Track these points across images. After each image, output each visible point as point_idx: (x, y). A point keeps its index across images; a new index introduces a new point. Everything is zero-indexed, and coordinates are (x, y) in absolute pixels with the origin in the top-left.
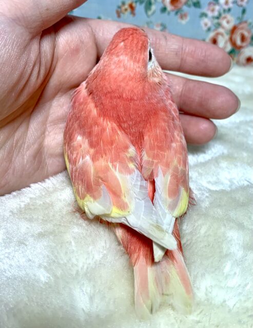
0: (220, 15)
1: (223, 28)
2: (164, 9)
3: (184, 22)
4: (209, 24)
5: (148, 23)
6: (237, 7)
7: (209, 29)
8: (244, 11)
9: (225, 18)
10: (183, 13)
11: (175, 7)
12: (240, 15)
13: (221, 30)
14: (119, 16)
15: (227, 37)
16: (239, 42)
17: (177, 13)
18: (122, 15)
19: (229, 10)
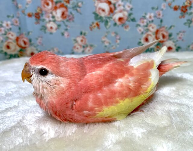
0: (148, 24)
1: (150, 31)
2: (115, 24)
3: (127, 30)
4: (142, 30)
5: (107, 32)
6: (157, 19)
7: (142, 33)
8: (161, 21)
9: (151, 26)
10: (126, 25)
11: (121, 22)
12: (160, 23)
13: (149, 33)
14: (91, 30)
15: (154, 36)
17: (122, 26)
18: (93, 29)
19: (152, 21)
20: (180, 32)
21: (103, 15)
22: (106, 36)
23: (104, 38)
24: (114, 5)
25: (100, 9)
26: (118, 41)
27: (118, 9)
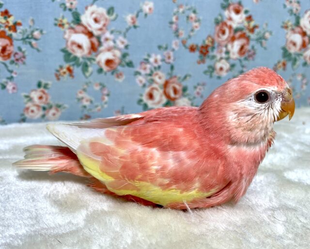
0: (152, 72)
1: (157, 83)
2: (100, 71)
3: (120, 80)
4: (144, 81)
5: (87, 84)
6: (165, 64)
7: (144, 86)
8: (172, 68)
9: (157, 74)
10: (118, 72)
11: (111, 67)
12: (170, 71)
13: (155, 85)
14: (58, 79)
15: (161, 91)
16: (172, 95)
17: (113, 73)
18: (60, 77)
19: (159, 67)
20: (198, 84)
21: (79, 53)
22: (85, 90)
23: (81, 93)
24: (99, 38)
25: (73, 43)
26: (106, 98)
27: (105, 45)
